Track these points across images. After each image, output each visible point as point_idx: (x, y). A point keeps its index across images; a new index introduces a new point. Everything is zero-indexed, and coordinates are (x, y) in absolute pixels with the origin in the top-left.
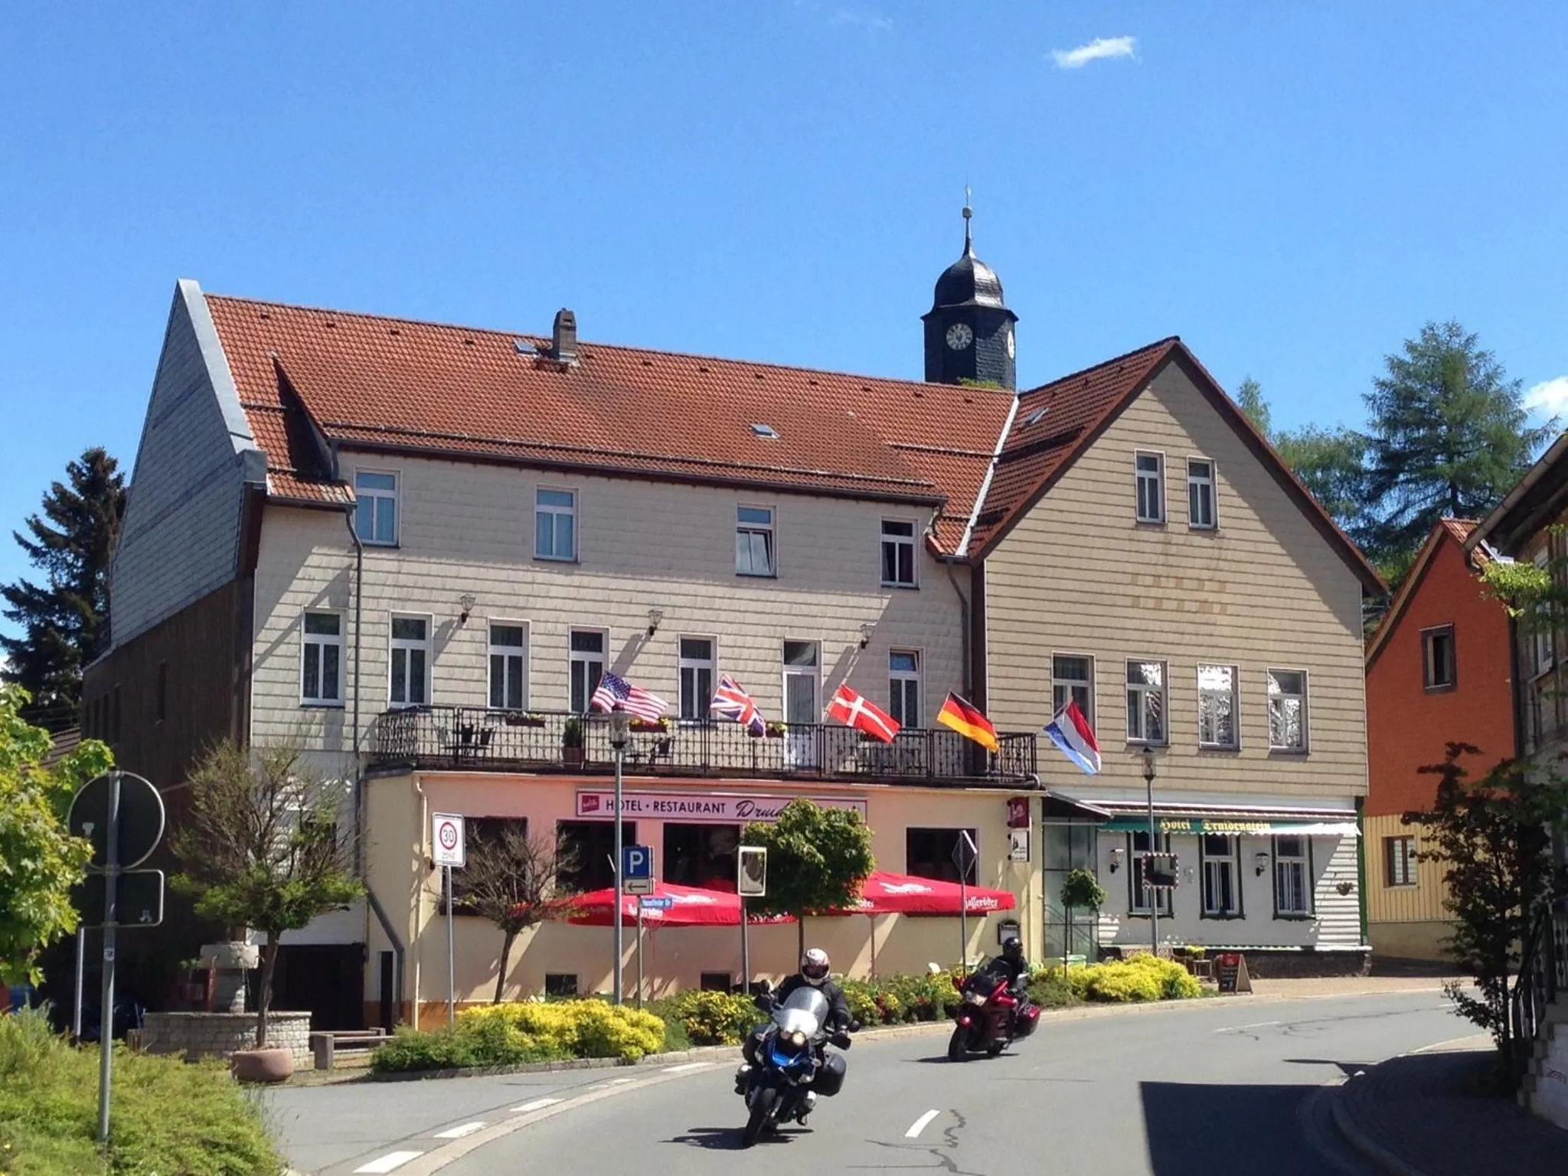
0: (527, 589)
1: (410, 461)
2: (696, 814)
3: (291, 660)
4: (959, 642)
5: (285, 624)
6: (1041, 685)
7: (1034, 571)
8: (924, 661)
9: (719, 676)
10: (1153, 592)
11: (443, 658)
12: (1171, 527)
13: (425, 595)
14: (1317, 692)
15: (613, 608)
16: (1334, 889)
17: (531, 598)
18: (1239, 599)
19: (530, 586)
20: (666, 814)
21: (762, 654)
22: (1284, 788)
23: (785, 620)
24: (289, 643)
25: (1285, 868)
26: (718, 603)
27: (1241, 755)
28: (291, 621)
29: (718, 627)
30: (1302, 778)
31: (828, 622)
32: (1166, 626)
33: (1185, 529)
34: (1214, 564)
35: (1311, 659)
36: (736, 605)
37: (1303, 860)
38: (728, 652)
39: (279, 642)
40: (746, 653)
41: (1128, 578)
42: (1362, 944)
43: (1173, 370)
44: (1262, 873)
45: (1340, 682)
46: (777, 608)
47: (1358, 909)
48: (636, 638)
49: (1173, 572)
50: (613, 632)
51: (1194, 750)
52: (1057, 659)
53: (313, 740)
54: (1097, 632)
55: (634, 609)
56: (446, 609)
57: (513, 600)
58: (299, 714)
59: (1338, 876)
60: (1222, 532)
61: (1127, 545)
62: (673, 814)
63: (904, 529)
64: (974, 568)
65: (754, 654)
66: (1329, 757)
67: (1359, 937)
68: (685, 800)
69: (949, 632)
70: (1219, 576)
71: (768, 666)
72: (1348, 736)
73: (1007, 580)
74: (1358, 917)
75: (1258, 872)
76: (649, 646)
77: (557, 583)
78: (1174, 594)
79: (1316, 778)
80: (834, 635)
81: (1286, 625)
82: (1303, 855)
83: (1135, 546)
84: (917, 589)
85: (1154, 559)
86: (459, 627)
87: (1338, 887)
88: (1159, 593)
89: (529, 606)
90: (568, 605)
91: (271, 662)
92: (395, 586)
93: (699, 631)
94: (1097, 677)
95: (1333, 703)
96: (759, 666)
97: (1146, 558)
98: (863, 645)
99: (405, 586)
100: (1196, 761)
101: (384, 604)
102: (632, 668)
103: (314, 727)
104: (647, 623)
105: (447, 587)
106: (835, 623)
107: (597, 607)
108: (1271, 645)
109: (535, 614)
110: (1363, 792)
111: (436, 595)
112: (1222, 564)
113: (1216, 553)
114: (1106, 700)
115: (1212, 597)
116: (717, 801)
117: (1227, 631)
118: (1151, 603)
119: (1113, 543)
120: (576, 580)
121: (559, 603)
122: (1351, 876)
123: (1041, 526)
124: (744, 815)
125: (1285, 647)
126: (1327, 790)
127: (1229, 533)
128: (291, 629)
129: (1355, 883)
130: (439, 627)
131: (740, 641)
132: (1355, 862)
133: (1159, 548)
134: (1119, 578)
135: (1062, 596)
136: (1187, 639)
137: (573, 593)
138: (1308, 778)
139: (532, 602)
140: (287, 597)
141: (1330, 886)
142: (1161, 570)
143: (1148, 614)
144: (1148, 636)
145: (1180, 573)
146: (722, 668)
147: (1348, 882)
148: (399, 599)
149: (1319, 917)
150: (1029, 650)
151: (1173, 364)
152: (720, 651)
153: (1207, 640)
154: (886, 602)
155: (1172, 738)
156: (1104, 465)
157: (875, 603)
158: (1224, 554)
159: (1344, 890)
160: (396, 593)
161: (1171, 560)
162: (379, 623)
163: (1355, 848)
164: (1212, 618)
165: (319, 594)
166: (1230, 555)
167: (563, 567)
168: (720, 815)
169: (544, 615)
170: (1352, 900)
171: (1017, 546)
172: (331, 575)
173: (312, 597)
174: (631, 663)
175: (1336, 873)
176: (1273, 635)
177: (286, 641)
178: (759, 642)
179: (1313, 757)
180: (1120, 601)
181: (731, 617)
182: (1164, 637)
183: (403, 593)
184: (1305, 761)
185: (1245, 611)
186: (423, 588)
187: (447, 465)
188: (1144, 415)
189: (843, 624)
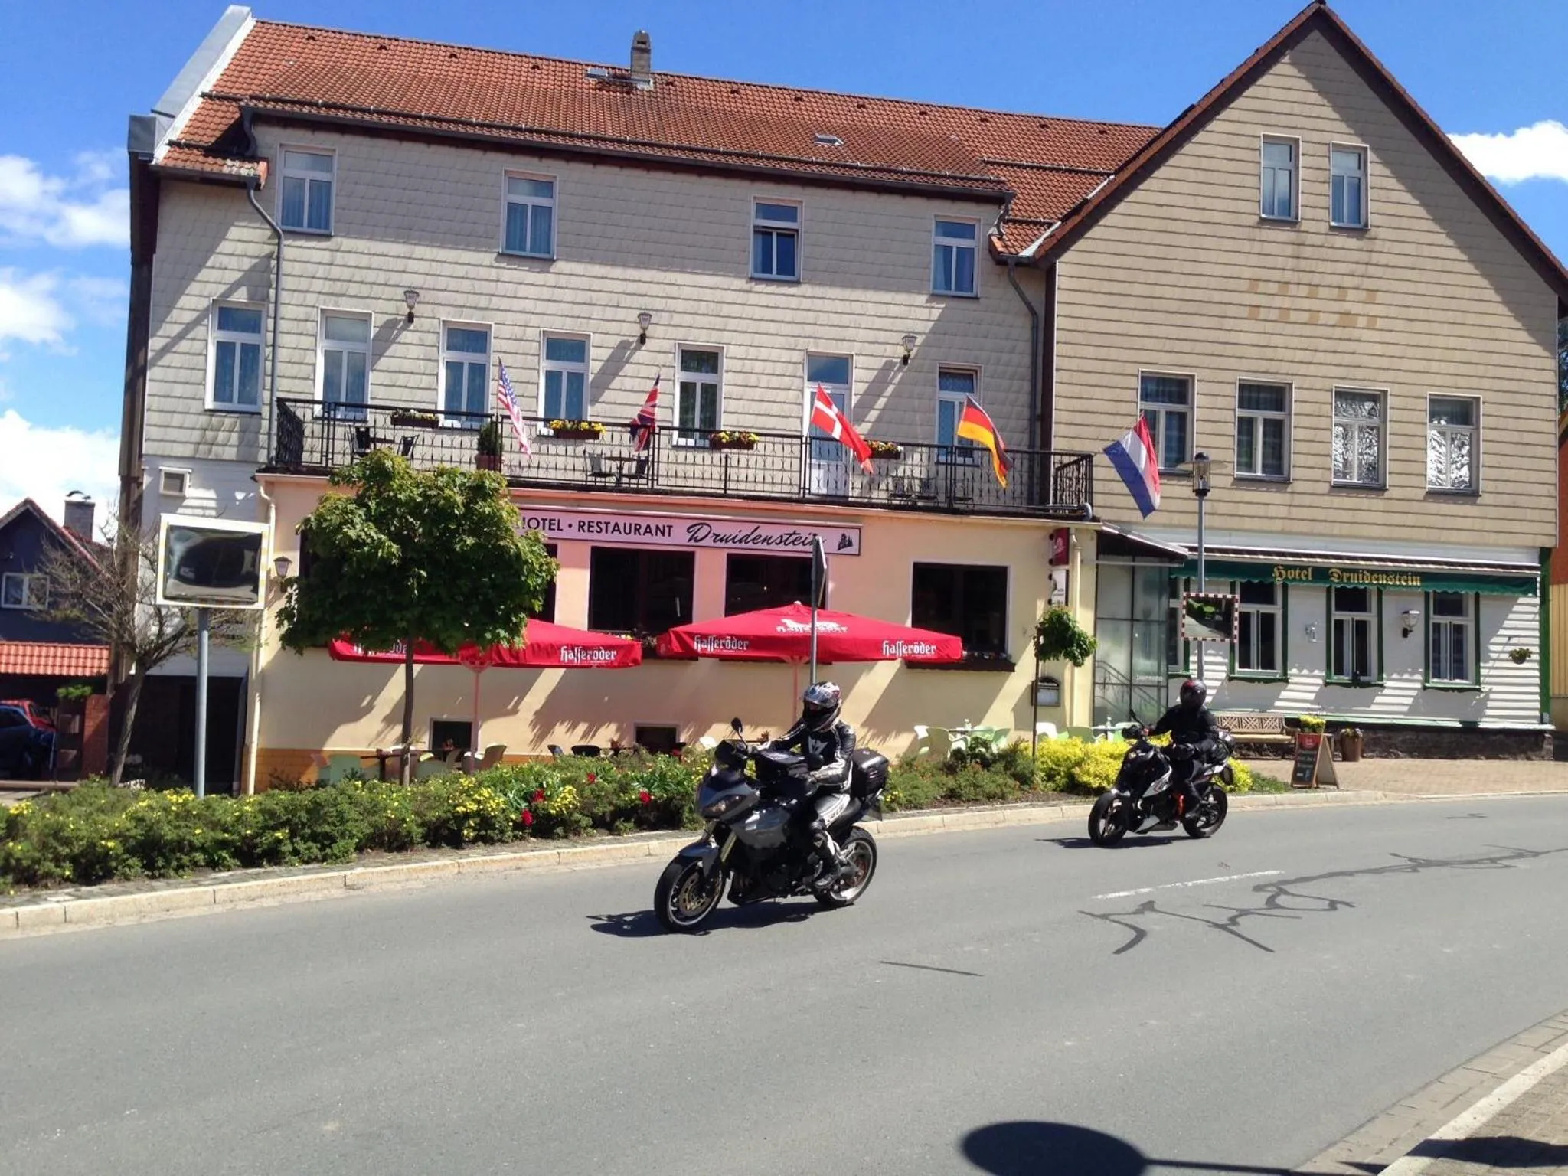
0: (491, 287)
1: (347, 138)
2: (633, 538)
3: (196, 358)
4: (1027, 360)
5: (188, 317)
6: (1124, 408)
7: (1121, 275)
8: (982, 381)
9: (725, 390)
10: (1278, 302)
11: (383, 363)
12: (1305, 226)
13: (364, 290)
14: (1492, 422)
15: (596, 312)
16: (1506, 656)
17: (494, 298)
18: (1393, 312)
19: (493, 284)
20: (595, 536)
21: (779, 368)
22: (1445, 535)
23: (809, 330)
24: (193, 339)
25: (1443, 630)
26: (726, 310)
27: (1387, 494)
28: (195, 315)
29: (726, 336)
30: (1468, 524)
31: (862, 334)
32: (1294, 342)
33: (1323, 227)
34: (1361, 269)
35: (1486, 384)
36: (748, 311)
37: (1467, 621)
38: (737, 365)
39: (181, 336)
40: (758, 367)
41: (1244, 285)
42: (1542, 722)
43: (1316, 40)
44: (1410, 635)
45: (1524, 412)
46: (799, 316)
47: (1537, 681)
48: (624, 346)
49: (1305, 278)
50: (595, 339)
51: (1325, 488)
52: (1146, 379)
53: (220, 449)
54: (1199, 348)
55: (621, 314)
56: (390, 307)
57: (472, 300)
58: (203, 420)
59: (1514, 641)
60: (1373, 232)
61: (1246, 246)
62: (603, 536)
63: (965, 230)
64: (1043, 269)
65: (769, 367)
66: (1506, 500)
67: (1537, 713)
68: (621, 521)
69: (1014, 348)
70: (1368, 283)
71: (786, 382)
72: (1533, 476)
73: (1085, 285)
74: (1537, 689)
75: (1405, 633)
76: (640, 356)
77: (526, 280)
78: (1307, 304)
79: (1488, 525)
80: (869, 348)
81: (1452, 342)
82: (1467, 615)
83: (1257, 247)
84: (977, 298)
85: (1280, 262)
86: (404, 328)
87: (1511, 654)
88: (1286, 303)
89: (491, 306)
90: (541, 307)
91: (167, 359)
92: (326, 279)
93: (702, 340)
94: (1198, 400)
95: (1515, 437)
96: (775, 382)
97: (1270, 262)
98: (905, 360)
99: (338, 280)
100: (1327, 501)
101: (311, 299)
102: (617, 380)
103: (221, 434)
104: (637, 331)
105: (391, 282)
106: (871, 335)
107: (577, 310)
108: (1435, 367)
109: (499, 316)
110: (1550, 542)
111: (377, 291)
112: (1372, 270)
113: (1364, 257)
114: (1209, 427)
115: (1356, 308)
116: (661, 523)
117: (1378, 349)
118: (1274, 315)
119: (1227, 244)
120: (550, 279)
121: (528, 305)
122: (1531, 640)
123: (1131, 222)
124: (696, 541)
125: (1452, 368)
126: (1502, 538)
127: (1382, 233)
128: (196, 322)
129: (1536, 649)
130: (381, 327)
131: (753, 352)
132: (1536, 625)
133: (1289, 250)
134: (1232, 284)
135: (1156, 304)
136: (1320, 357)
137: (546, 293)
138: (1478, 524)
139: (495, 302)
140: (194, 288)
141: (1503, 652)
142: (1288, 276)
143: (1269, 327)
144: (1269, 353)
145: (1316, 279)
146: (728, 383)
147: (1525, 648)
148: (332, 294)
149: (1486, 688)
150: (1109, 367)
151: (1316, 34)
152: (725, 364)
153: (1348, 359)
154: (936, 314)
155: (1295, 473)
156: (1220, 152)
157: (924, 313)
158: (1375, 258)
159: (1520, 657)
160: (327, 287)
161: (1303, 264)
162: (307, 320)
163: (1537, 609)
164: (1356, 334)
165: (232, 285)
166: (1383, 259)
167: (537, 265)
168: (666, 540)
169: (509, 318)
170: (1531, 669)
171: (1102, 246)
172: (247, 264)
173: (222, 288)
174: (615, 374)
175: (1510, 637)
176: (1437, 354)
177: (190, 336)
178: (774, 354)
179: (1485, 499)
180: (1231, 311)
181: (743, 325)
182: (1288, 354)
183: (338, 287)
184: (1474, 504)
185: (1400, 325)
186: (362, 282)
187: (393, 144)
188: (1274, 93)
189: (882, 336)
